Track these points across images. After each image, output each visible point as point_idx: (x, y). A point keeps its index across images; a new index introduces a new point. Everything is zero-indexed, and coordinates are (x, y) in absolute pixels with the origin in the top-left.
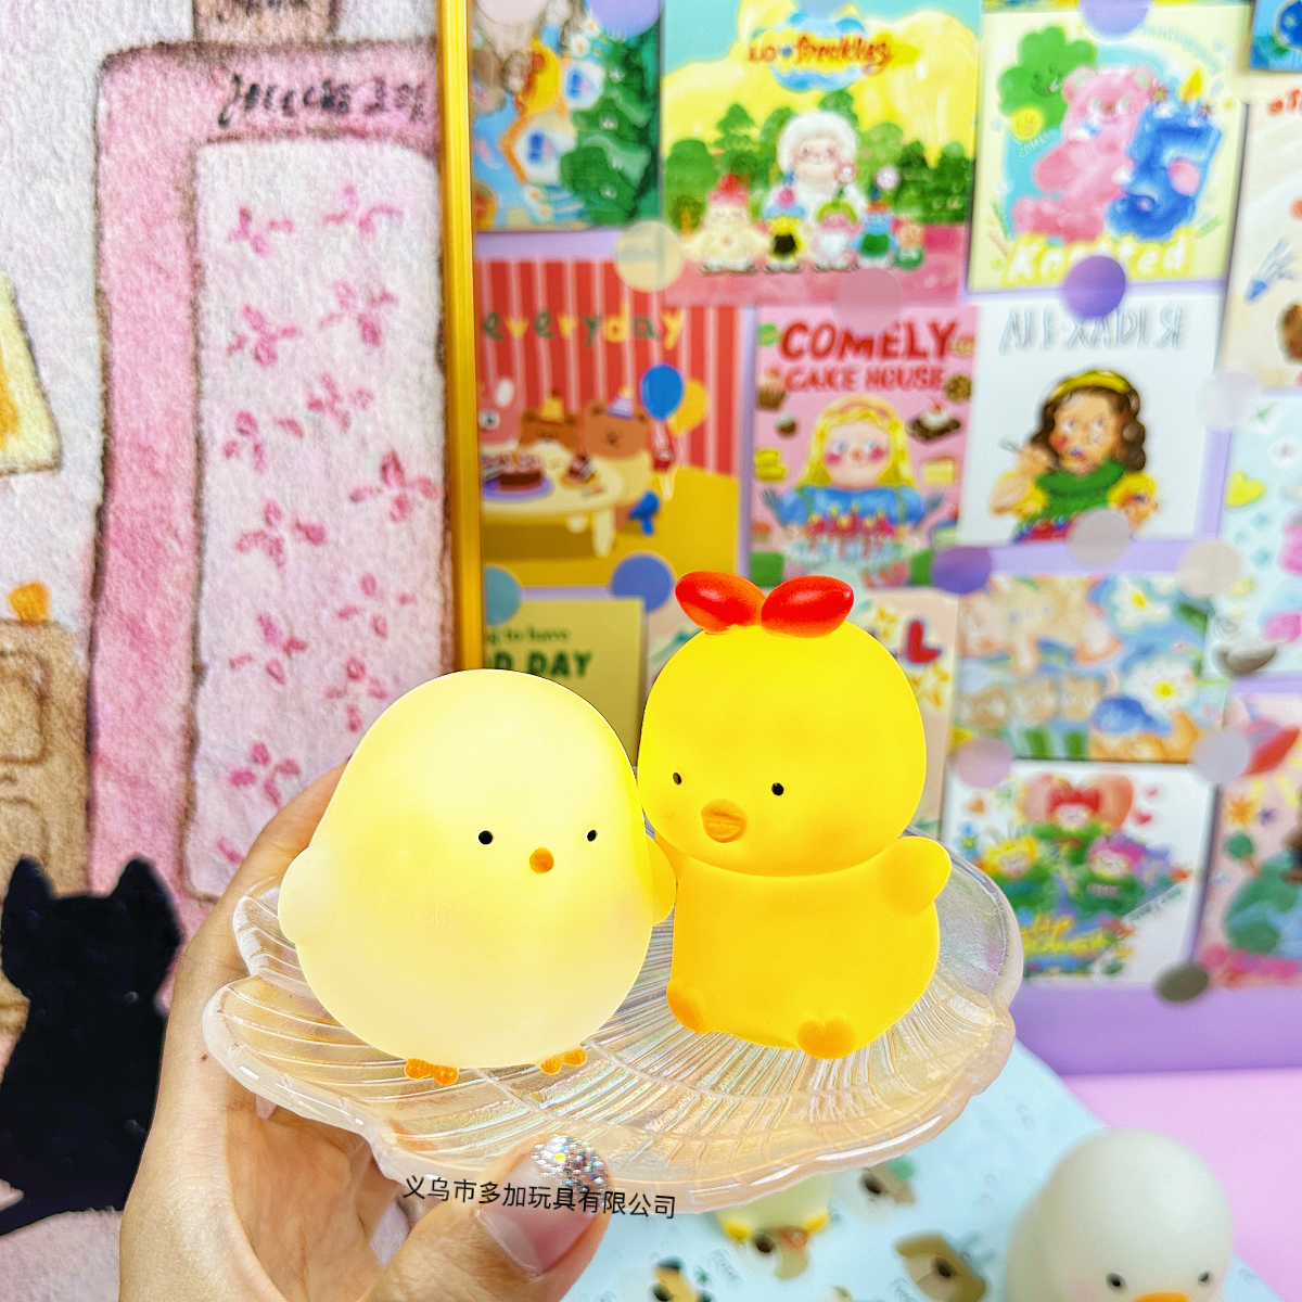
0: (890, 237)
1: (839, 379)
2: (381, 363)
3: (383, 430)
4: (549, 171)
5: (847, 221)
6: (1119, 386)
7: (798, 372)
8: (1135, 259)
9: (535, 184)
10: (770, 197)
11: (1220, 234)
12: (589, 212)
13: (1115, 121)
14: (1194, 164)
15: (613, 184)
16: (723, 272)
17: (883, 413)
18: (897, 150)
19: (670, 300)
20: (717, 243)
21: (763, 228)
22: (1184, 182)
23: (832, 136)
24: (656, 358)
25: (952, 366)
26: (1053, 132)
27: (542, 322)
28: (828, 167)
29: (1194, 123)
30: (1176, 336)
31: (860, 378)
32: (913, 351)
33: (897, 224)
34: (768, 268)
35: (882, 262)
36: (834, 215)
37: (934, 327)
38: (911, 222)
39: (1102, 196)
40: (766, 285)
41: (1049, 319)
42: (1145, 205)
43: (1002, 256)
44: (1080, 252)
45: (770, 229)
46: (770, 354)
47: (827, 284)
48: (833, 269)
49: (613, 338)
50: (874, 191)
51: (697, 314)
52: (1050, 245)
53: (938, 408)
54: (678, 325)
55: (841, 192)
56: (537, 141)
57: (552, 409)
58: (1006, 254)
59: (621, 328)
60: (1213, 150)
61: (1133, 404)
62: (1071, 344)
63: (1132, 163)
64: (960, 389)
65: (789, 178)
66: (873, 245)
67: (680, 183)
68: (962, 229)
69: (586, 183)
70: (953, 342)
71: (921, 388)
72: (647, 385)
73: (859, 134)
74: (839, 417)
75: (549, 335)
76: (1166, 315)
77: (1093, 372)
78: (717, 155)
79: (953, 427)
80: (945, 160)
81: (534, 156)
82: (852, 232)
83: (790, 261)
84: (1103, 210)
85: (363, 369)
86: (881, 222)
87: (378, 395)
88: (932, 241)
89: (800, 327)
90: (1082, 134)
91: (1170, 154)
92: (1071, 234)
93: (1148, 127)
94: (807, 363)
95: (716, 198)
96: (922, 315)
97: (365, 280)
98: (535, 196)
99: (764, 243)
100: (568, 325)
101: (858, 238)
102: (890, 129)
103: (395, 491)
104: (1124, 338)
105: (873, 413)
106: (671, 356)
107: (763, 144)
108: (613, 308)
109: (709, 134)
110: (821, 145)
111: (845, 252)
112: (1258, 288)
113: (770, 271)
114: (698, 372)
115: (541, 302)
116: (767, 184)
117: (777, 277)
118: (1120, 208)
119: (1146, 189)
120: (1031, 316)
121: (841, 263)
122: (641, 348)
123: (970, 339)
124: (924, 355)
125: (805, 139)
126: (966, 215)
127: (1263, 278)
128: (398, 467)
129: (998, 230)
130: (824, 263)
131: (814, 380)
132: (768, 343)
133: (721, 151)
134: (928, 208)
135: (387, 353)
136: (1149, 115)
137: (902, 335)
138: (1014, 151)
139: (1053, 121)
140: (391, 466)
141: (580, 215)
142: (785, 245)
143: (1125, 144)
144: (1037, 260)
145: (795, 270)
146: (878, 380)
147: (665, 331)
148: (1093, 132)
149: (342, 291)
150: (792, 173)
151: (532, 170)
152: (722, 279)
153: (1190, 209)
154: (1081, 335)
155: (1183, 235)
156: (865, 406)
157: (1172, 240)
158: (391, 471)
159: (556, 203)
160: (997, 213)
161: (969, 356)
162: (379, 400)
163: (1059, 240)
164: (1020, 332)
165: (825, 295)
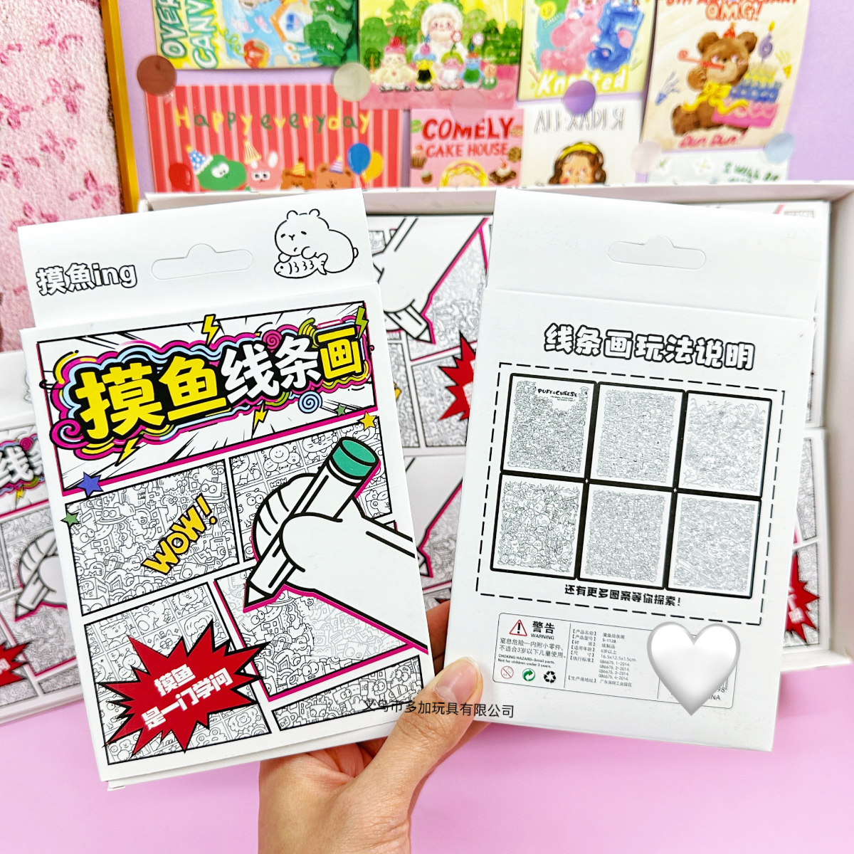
0: (480, 70)
1: (454, 150)
2: (79, 123)
3: (83, 160)
4: (298, 35)
5: (458, 62)
6: (593, 151)
7: (433, 146)
8: (600, 82)
9: (290, 42)
10: (417, 50)
11: (643, 67)
12: (320, 57)
13: (592, 8)
14: (631, 31)
15: (332, 42)
16: (391, 90)
17: (477, 169)
18: (483, 25)
19: (363, 107)
20: (389, 74)
21: (413, 66)
22: (625, 42)
23: (450, 16)
24: (356, 140)
25: (511, 142)
26: (561, 14)
27: (294, 119)
28: (448, 33)
29: (631, 9)
30: (620, 123)
31: (465, 150)
32: (491, 134)
33: (483, 64)
34: (416, 88)
35: (475, 85)
36: (450, 60)
37: (502, 121)
38: (491, 63)
39: (585, 50)
40: (414, 97)
41: (558, 115)
42: (606, 54)
43: (535, 81)
44: (573, 79)
45: (417, 66)
46: (417, 137)
47: (447, 98)
48: (450, 88)
49: (333, 128)
50: (471, 46)
51: (378, 115)
52: (559, 75)
53: (505, 166)
54: (368, 120)
55: (454, 47)
56: (291, 18)
57: (299, 169)
58: (537, 80)
59: (338, 123)
60: (640, 24)
61: (600, 160)
62: (569, 128)
63: (600, 31)
64: (516, 155)
65: (427, 39)
66: (470, 76)
67: (369, 41)
68: (516, 67)
69: (318, 41)
70: (511, 128)
71: (496, 154)
72: (350, 154)
73: (464, 15)
74: (454, 171)
75: (296, 127)
76: (615, 112)
77: (580, 143)
78: (388, 26)
79: (512, 175)
80: (507, 29)
81: (290, 27)
82: (460, 69)
83: (427, 85)
84: (585, 56)
85: (69, 127)
86: (474, 63)
87: (78, 141)
88: (500, 74)
89: (434, 122)
90: (575, 16)
91: (618, 26)
92: (569, 70)
93: (608, 12)
94: (437, 141)
95: (388, 49)
96: (495, 115)
97: (65, 77)
98: (290, 48)
99: (415, 74)
100: (308, 121)
101: (463, 71)
102: (480, 12)
103: (93, 193)
104: (595, 125)
105: (472, 169)
106: (364, 138)
107: (413, 20)
108: (332, 111)
109: (385, 15)
110: (444, 21)
111: (456, 79)
112: (661, 98)
113: (417, 90)
114: (378, 147)
115: (293, 109)
116: (415, 42)
117: (420, 93)
118: (594, 55)
119: (606, 45)
120: (549, 114)
121: (454, 86)
122: (348, 133)
123: (520, 127)
124: (497, 136)
125: (435, 17)
126: (518, 60)
127: (664, 92)
128: (93, 180)
129: (533, 67)
130: (445, 86)
131: (440, 150)
132: (416, 130)
133: (391, 24)
134: (499, 55)
135: (81, 117)
136: (608, 5)
137: (486, 125)
138: (541, 24)
139: (561, 9)
140: (90, 179)
141: (315, 59)
142: (425, 76)
143: (596, 22)
144: (552, 84)
145: (430, 90)
146: (474, 150)
147: (360, 123)
148: (581, 14)
149: (53, 83)
150: (428, 35)
151: (288, 34)
152: (391, 94)
153: (628, 54)
154: (574, 123)
155: (624, 69)
156: (467, 165)
157: (619, 71)
158: (90, 182)
159: (301, 53)
160: (533, 58)
161: (520, 136)
162: (79, 143)
163: (563, 72)
164: (544, 122)
165: (446, 104)
